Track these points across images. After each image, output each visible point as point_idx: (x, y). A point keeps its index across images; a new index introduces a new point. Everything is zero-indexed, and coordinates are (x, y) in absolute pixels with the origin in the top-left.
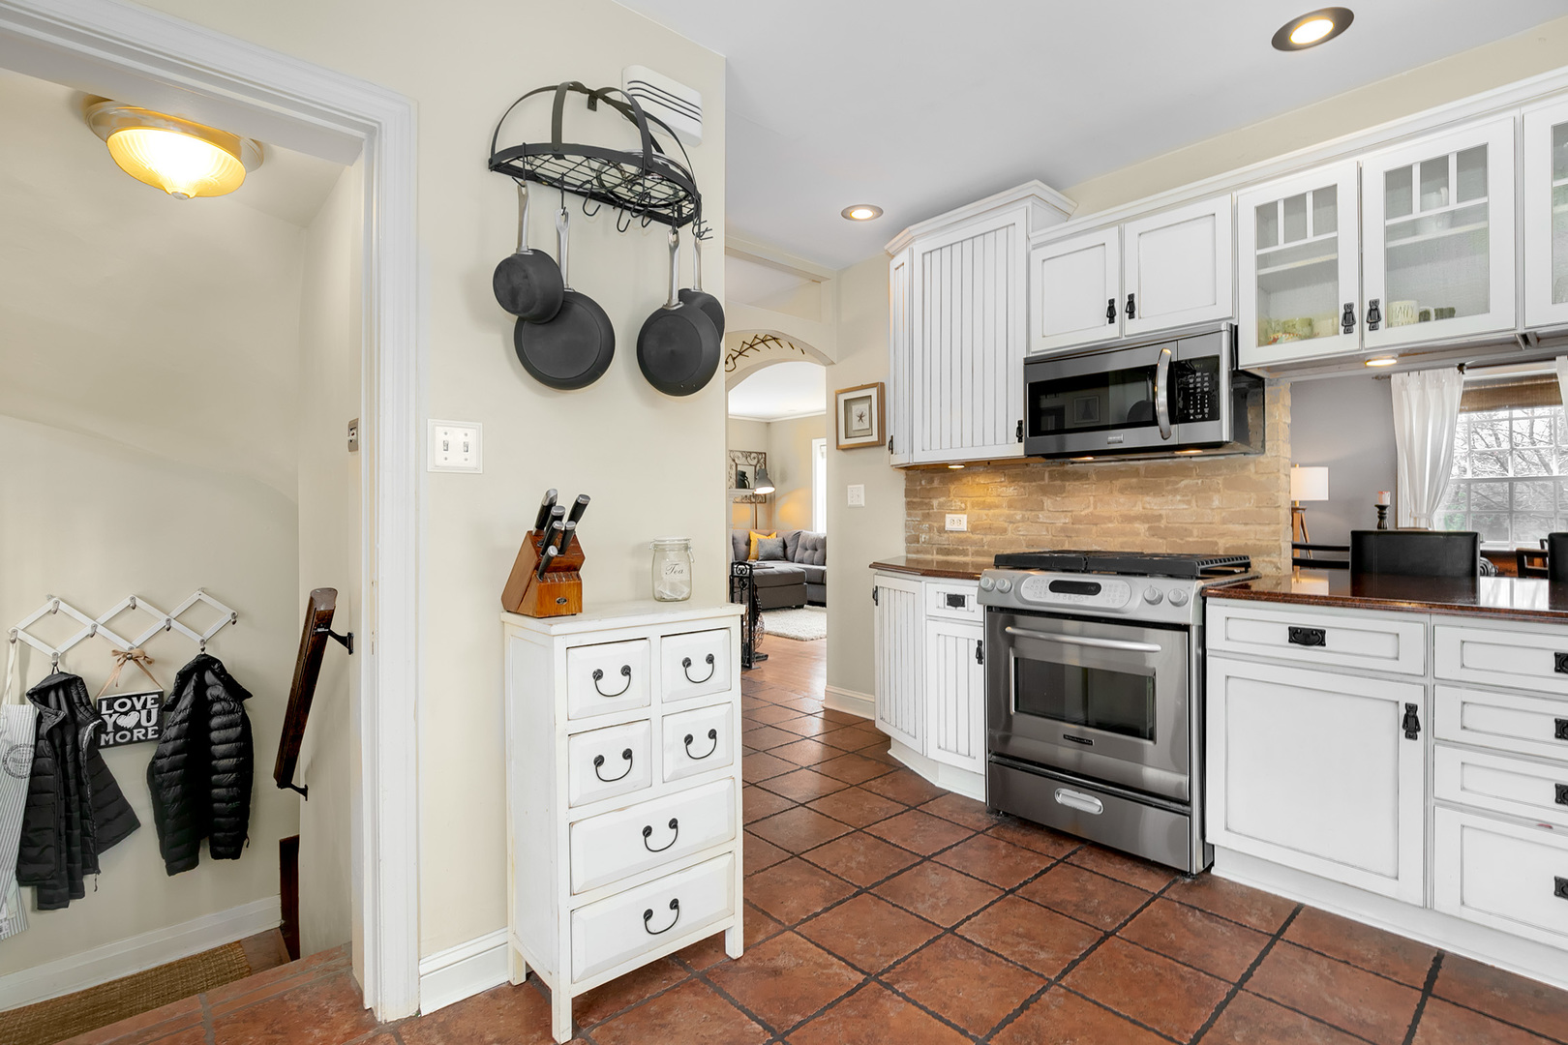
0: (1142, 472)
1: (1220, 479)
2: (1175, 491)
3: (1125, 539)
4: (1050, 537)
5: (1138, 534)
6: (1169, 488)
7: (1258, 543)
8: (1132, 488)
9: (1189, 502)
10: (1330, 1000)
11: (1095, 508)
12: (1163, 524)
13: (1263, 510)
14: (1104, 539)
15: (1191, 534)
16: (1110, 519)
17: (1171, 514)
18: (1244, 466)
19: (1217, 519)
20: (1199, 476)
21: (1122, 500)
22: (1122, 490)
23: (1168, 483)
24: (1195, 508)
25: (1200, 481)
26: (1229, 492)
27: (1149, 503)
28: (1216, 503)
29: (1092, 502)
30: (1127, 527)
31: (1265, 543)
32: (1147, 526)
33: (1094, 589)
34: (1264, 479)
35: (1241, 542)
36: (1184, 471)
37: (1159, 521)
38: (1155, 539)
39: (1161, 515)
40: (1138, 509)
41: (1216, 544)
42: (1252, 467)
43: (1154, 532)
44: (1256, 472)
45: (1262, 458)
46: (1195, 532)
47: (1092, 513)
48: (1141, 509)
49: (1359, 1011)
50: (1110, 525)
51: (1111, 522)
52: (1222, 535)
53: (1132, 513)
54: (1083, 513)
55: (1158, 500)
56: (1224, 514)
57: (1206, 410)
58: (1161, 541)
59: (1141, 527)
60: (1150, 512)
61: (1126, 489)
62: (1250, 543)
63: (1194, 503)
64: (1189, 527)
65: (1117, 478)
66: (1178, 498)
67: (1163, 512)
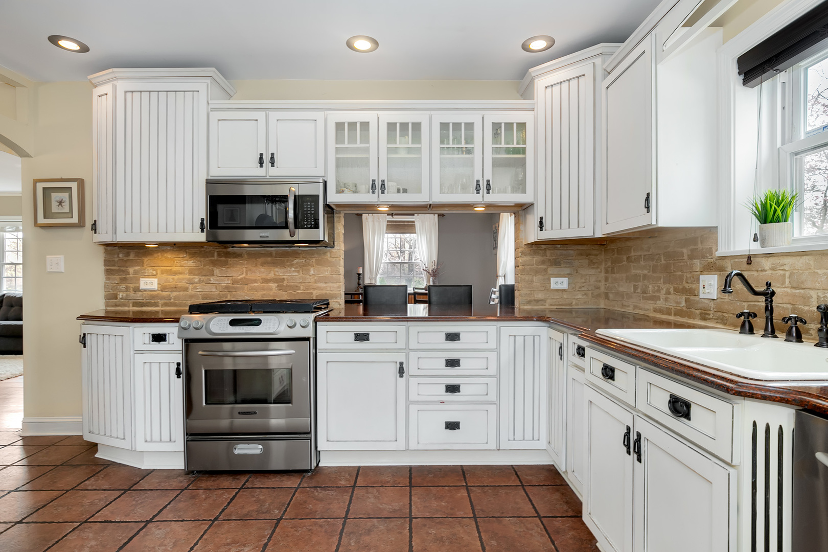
0: (274, 254)
1: (314, 260)
2: (292, 266)
3: (264, 292)
4: (218, 292)
5: (271, 289)
6: (288, 263)
7: (331, 292)
8: (268, 263)
9: (298, 272)
10: (381, 507)
11: (247, 274)
12: (285, 283)
13: (333, 275)
14: (252, 292)
15: (299, 289)
16: (255, 281)
17: (289, 278)
18: (325, 253)
19: (312, 280)
20: (304, 258)
21: (262, 270)
22: (263, 264)
23: (288, 261)
24: (301, 275)
25: (304, 260)
26: (318, 267)
27: (278, 272)
28: (312, 272)
29: (245, 271)
30: (265, 285)
31: (334, 292)
32: (276, 284)
33: (257, 322)
34: (334, 260)
35: (323, 292)
36: (296, 255)
37: (283, 282)
38: (281, 292)
39: (284, 279)
40: (271, 275)
41: (312, 293)
42: (328, 254)
43: (280, 288)
44: (331, 257)
45: (333, 250)
46: (302, 288)
47: (245, 277)
48: (273, 276)
49: (392, 506)
50: (256, 285)
51: (256, 283)
52: (315, 289)
53: (268, 278)
54: (239, 277)
55: (283, 270)
56: (315, 278)
57: (313, 223)
58: (284, 293)
59: (274, 286)
60: (278, 277)
61: (265, 263)
62: (328, 292)
63: (301, 272)
64: (299, 285)
65: (259, 257)
66: (293, 269)
67: (285, 277)
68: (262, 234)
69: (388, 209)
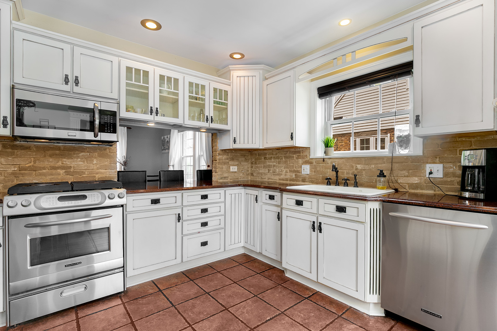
0: (62, 148)
1: (96, 154)
2: (78, 157)
3: (52, 177)
4: (3, 177)
5: (59, 174)
6: (75, 156)
7: (110, 175)
8: (56, 155)
9: (84, 162)
11: (35, 163)
12: (72, 170)
13: (112, 164)
14: (41, 177)
15: (84, 174)
16: (44, 168)
17: (75, 166)
18: (105, 149)
19: (95, 168)
20: (88, 152)
21: (51, 160)
22: (51, 156)
23: (74, 154)
24: (86, 164)
25: (88, 154)
26: (100, 158)
27: (65, 161)
28: (95, 162)
29: (33, 160)
30: (54, 171)
31: (112, 176)
32: (64, 171)
34: (112, 154)
35: (104, 176)
36: (83, 150)
37: (70, 169)
38: (68, 176)
39: (71, 167)
40: (60, 164)
41: (95, 176)
42: (108, 150)
43: (67, 173)
44: (109, 152)
45: (111, 147)
46: (86, 173)
47: (33, 166)
48: (61, 164)
50: (44, 171)
51: (45, 169)
52: (97, 173)
53: (57, 166)
54: (27, 165)
55: (70, 160)
56: (98, 166)
57: (112, 129)
58: (71, 177)
59: (62, 172)
60: (65, 165)
61: (53, 155)
62: (107, 176)
63: (86, 162)
64: (84, 171)
65: (48, 150)
66: (79, 160)
67: (72, 165)
68: (69, 134)
69: (154, 125)
